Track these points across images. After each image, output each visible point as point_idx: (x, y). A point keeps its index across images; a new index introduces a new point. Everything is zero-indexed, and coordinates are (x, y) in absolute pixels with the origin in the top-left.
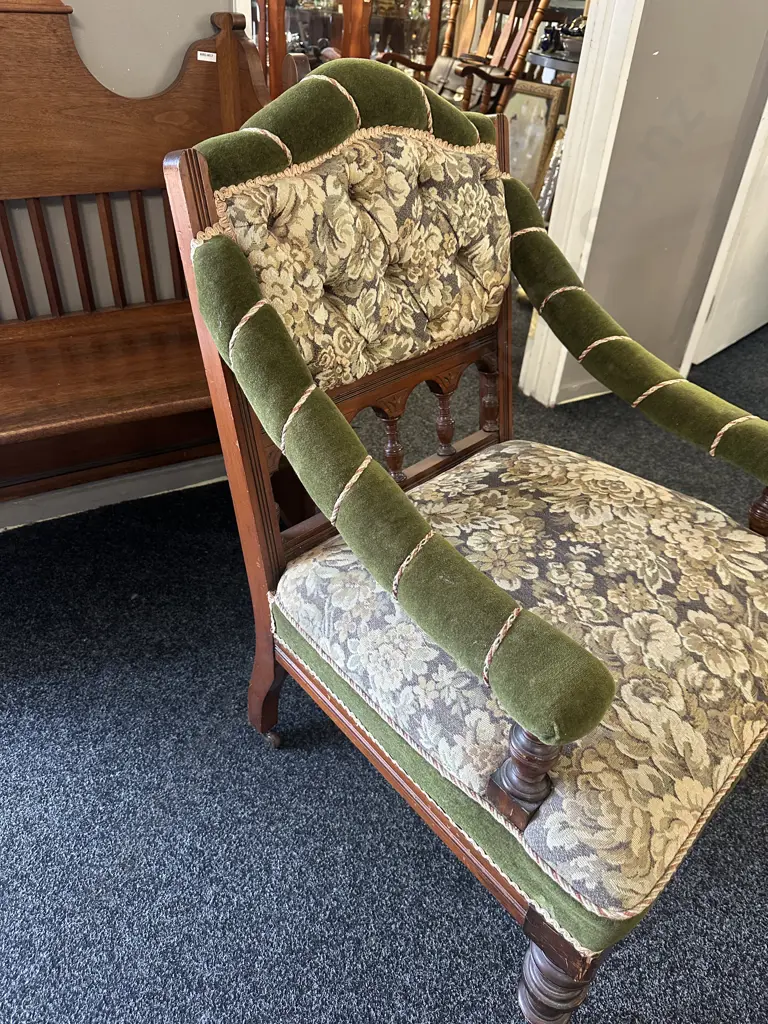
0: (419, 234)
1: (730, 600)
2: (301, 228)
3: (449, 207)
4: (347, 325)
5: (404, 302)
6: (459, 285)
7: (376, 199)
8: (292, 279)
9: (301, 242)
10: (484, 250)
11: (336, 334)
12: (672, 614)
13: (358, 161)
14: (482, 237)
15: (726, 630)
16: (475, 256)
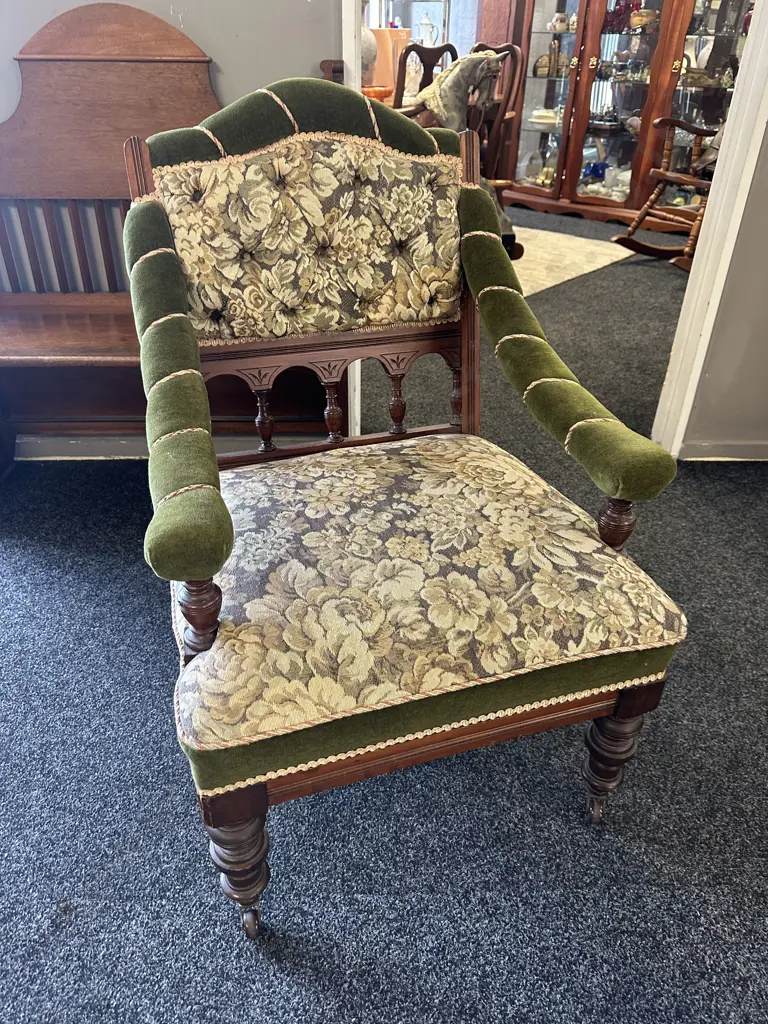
0: (347, 222)
1: (508, 577)
2: (214, 200)
3: (382, 203)
4: (260, 285)
5: (330, 278)
6: (394, 274)
7: (301, 188)
8: (199, 239)
9: (213, 212)
10: (422, 245)
11: (247, 291)
12: (434, 568)
13: (286, 156)
14: (419, 234)
15: (477, 596)
16: (414, 251)
